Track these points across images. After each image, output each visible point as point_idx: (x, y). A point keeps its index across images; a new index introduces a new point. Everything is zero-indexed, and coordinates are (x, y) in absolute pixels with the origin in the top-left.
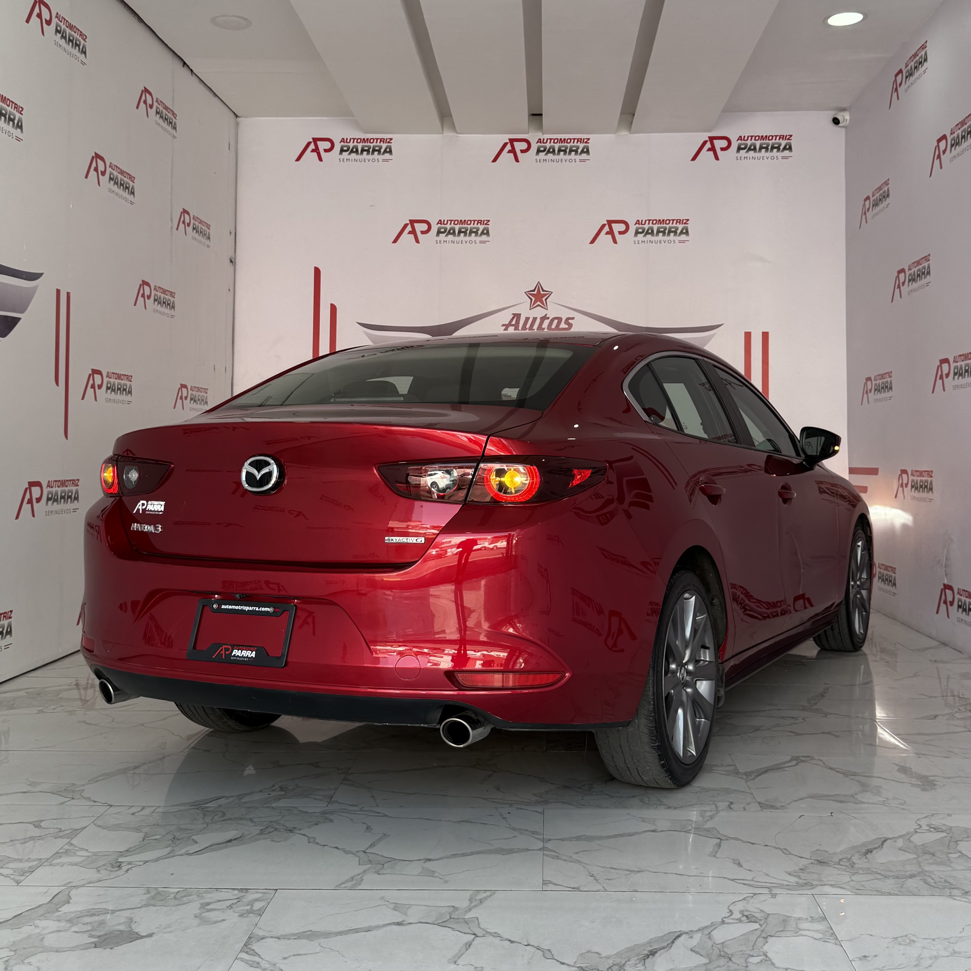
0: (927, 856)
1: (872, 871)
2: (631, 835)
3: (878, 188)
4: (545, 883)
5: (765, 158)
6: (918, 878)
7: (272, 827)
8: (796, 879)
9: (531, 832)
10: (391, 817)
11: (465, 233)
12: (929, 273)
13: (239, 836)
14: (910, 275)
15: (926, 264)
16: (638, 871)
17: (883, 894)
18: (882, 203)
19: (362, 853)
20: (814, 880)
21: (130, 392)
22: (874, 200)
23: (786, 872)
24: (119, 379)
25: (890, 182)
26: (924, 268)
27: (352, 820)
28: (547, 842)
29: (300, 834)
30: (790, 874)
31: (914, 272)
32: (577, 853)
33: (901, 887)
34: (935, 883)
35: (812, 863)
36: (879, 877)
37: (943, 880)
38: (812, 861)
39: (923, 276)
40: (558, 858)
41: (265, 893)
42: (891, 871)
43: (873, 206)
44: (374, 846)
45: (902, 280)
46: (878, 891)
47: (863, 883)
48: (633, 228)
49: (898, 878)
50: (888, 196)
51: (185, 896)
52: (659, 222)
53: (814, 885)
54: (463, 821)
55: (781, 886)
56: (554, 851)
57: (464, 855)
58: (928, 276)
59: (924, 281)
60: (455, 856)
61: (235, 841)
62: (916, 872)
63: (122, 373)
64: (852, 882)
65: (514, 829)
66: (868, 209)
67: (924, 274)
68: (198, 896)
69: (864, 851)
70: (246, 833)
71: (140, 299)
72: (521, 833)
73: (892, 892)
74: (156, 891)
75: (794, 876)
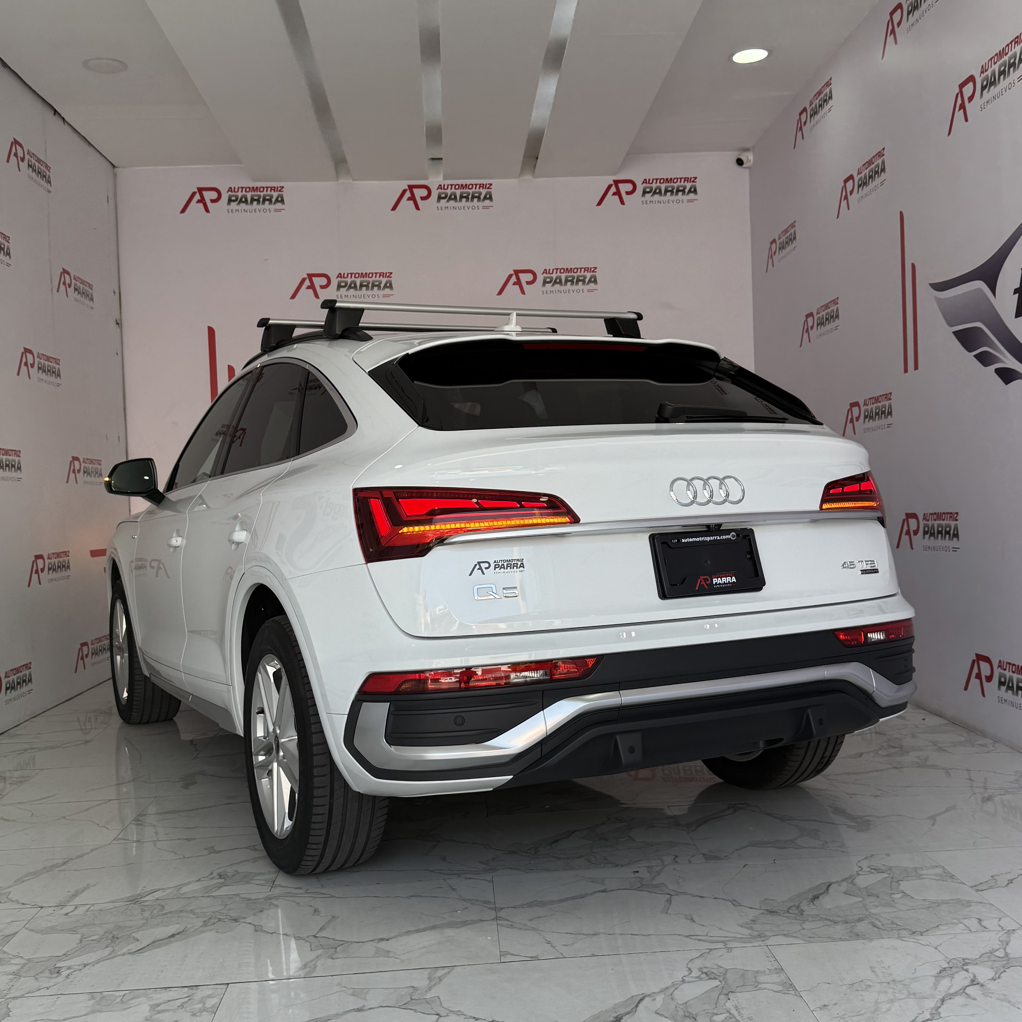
0: (872, 899)
1: (822, 918)
2: (583, 897)
3: (784, 230)
4: (503, 954)
5: (671, 202)
6: (867, 921)
7: (215, 918)
8: (750, 932)
9: (481, 901)
10: (338, 898)
11: (367, 286)
12: (837, 316)
13: (181, 930)
14: (819, 319)
15: (835, 308)
16: (594, 935)
17: (834, 940)
18: (789, 245)
19: (313, 938)
20: (767, 931)
21: (19, 468)
22: (780, 243)
23: (738, 924)
24: (6, 455)
25: (796, 224)
26: (833, 311)
27: (298, 904)
28: (500, 911)
29: (246, 923)
30: (742, 926)
31: (823, 315)
32: (531, 920)
33: (851, 932)
34: (883, 925)
35: (762, 914)
36: (828, 923)
37: (890, 922)
38: (763, 911)
39: (832, 320)
40: (512, 926)
41: (216, 988)
42: (839, 916)
43: (780, 249)
44: (324, 929)
45: (810, 324)
46: (829, 938)
47: (813, 931)
48: (540, 278)
49: (847, 923)
50: (795, 238)
51: (133, 999)
52: (567, 270)
53: (767, 936)
54: (411, 896)
55: (735, 939)
56: (508, 920)
57: (418, 931)
58: (837, 319)
59: (832, 325)
60: (408, 933)
61: (178, 936)
62: (864, 916)
63: (9, 448)
64: (803, 931)
65: (464, 900)
66: (775, 253)
67: (833, 317)
68: (146, 997)
69: (811, 897)
70: (189, 926)
71: (24, 368)
72: (472, 904)
73: (843, 937)
74: (102, 996)
75: (746, 928)
